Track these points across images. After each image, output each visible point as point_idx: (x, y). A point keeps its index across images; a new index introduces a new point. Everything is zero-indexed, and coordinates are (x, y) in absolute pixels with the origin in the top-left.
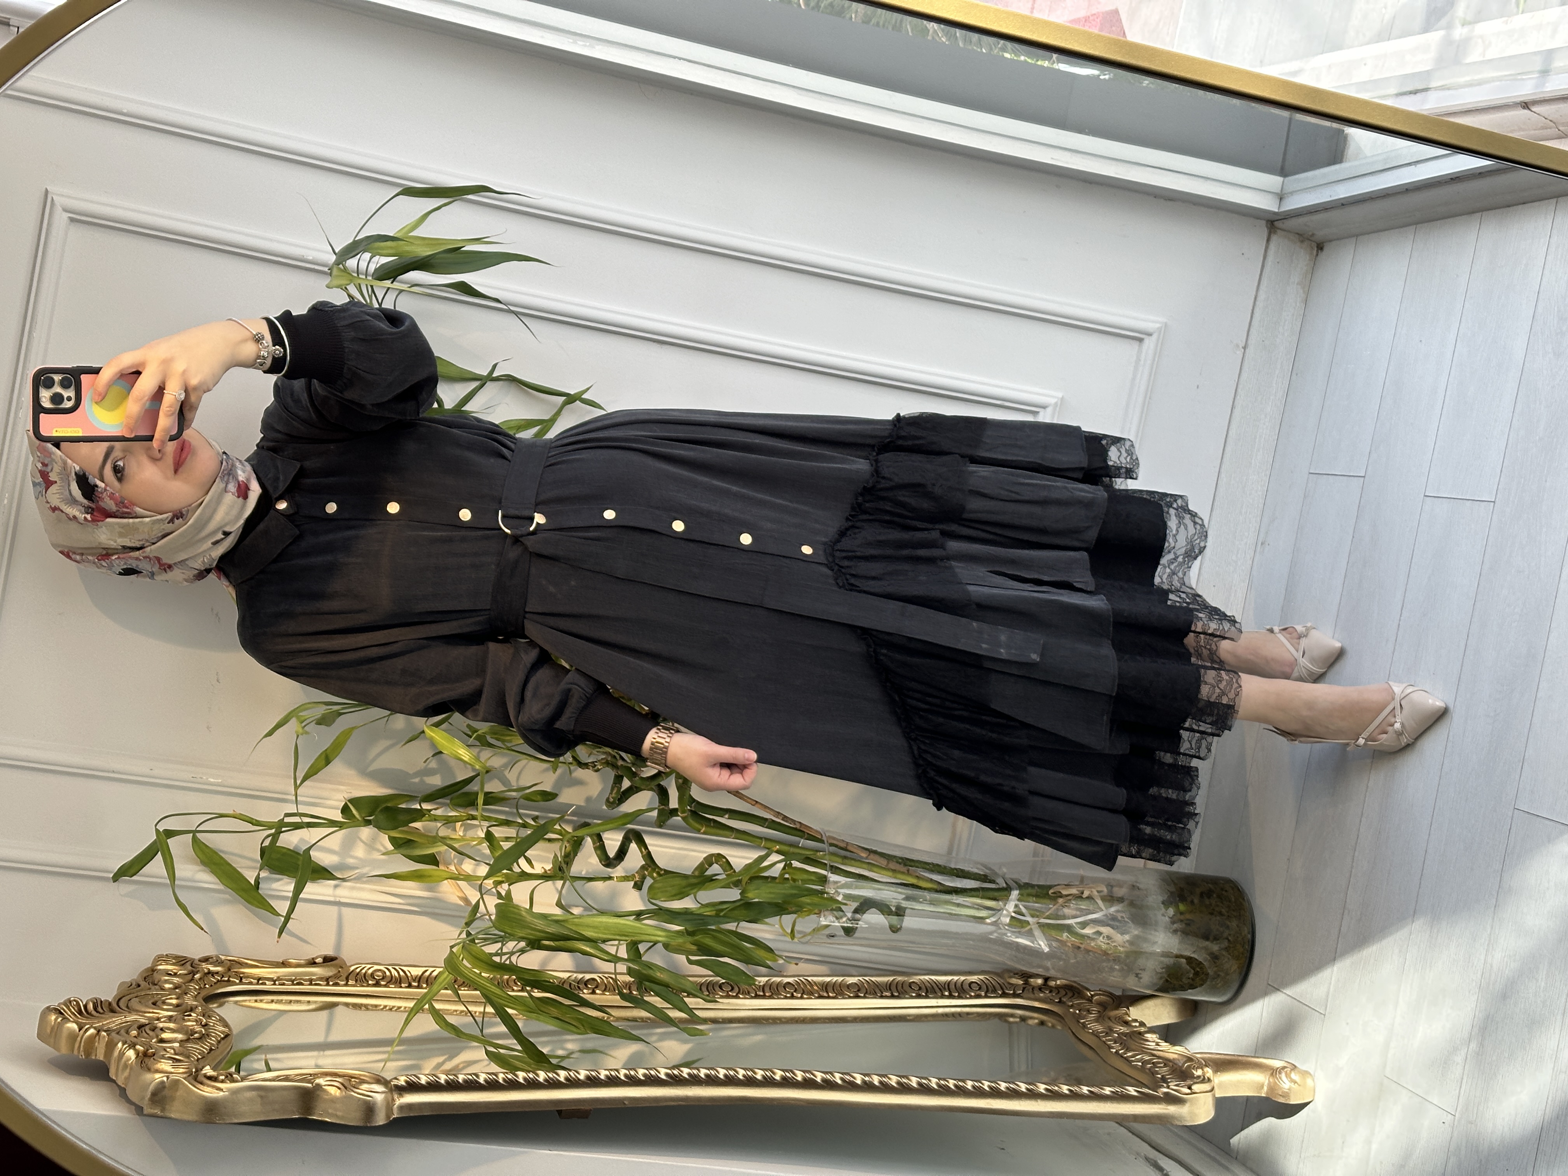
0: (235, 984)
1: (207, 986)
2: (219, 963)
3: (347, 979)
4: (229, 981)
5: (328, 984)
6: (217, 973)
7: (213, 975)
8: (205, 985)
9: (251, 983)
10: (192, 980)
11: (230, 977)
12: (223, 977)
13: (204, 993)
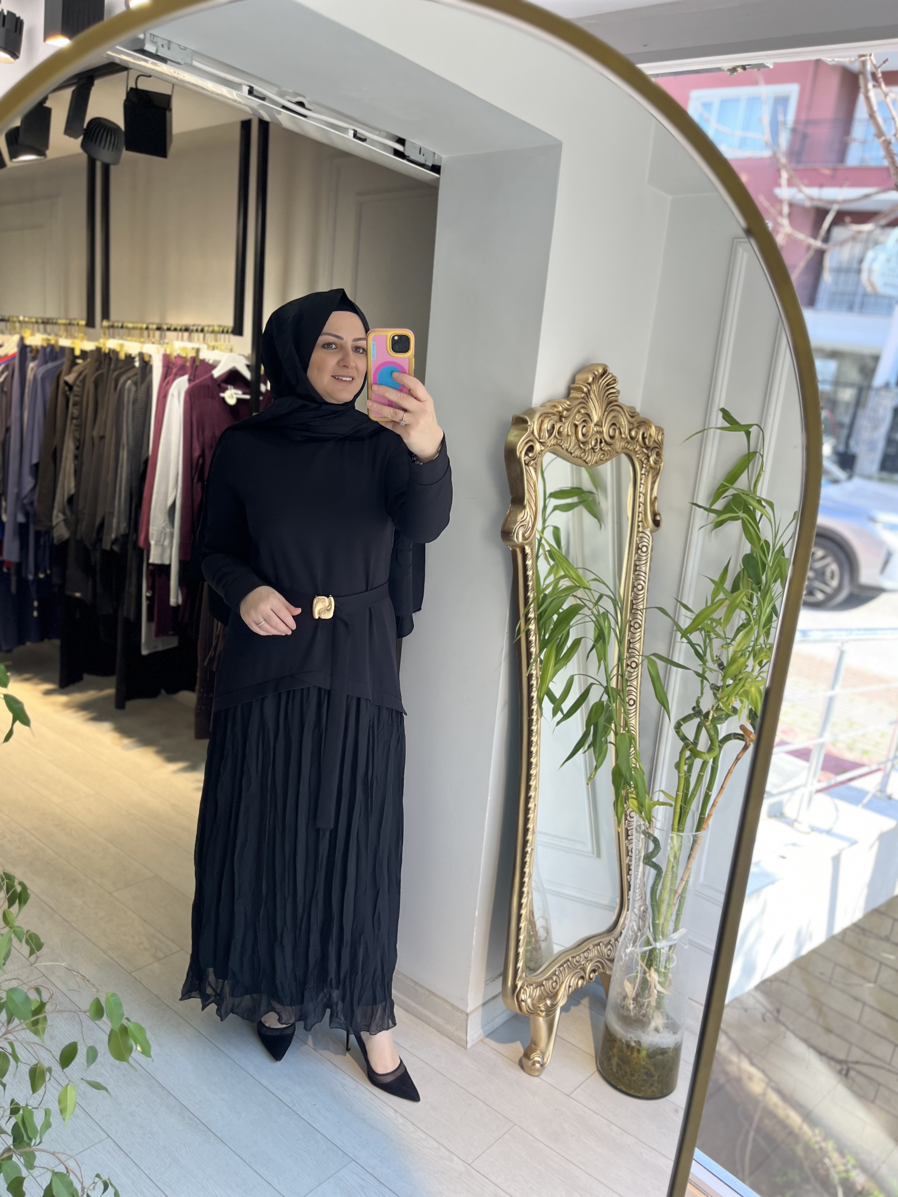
0: (641, 470)
1: (638, 456)
2: (656, 462)
3: (642, 532)
4: (643, 467)
5: (639, 522)
6: (648, 461)
7: (646, 459)
8: (639, 454)
9: (641, 479)
10: (642, 447)
11: (646, 468)
12: (646, 464)
13: (632, 454)
